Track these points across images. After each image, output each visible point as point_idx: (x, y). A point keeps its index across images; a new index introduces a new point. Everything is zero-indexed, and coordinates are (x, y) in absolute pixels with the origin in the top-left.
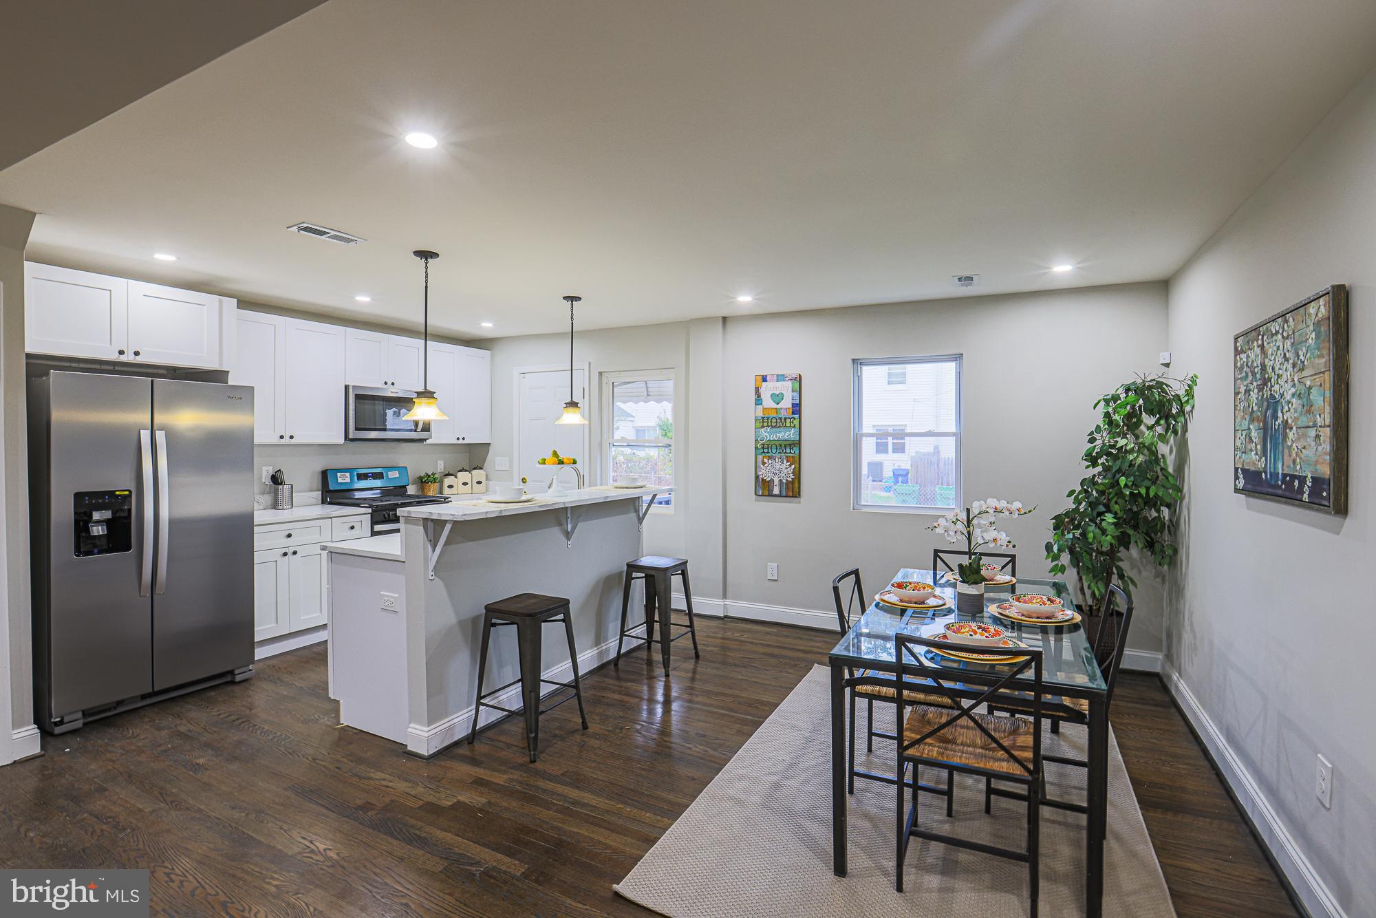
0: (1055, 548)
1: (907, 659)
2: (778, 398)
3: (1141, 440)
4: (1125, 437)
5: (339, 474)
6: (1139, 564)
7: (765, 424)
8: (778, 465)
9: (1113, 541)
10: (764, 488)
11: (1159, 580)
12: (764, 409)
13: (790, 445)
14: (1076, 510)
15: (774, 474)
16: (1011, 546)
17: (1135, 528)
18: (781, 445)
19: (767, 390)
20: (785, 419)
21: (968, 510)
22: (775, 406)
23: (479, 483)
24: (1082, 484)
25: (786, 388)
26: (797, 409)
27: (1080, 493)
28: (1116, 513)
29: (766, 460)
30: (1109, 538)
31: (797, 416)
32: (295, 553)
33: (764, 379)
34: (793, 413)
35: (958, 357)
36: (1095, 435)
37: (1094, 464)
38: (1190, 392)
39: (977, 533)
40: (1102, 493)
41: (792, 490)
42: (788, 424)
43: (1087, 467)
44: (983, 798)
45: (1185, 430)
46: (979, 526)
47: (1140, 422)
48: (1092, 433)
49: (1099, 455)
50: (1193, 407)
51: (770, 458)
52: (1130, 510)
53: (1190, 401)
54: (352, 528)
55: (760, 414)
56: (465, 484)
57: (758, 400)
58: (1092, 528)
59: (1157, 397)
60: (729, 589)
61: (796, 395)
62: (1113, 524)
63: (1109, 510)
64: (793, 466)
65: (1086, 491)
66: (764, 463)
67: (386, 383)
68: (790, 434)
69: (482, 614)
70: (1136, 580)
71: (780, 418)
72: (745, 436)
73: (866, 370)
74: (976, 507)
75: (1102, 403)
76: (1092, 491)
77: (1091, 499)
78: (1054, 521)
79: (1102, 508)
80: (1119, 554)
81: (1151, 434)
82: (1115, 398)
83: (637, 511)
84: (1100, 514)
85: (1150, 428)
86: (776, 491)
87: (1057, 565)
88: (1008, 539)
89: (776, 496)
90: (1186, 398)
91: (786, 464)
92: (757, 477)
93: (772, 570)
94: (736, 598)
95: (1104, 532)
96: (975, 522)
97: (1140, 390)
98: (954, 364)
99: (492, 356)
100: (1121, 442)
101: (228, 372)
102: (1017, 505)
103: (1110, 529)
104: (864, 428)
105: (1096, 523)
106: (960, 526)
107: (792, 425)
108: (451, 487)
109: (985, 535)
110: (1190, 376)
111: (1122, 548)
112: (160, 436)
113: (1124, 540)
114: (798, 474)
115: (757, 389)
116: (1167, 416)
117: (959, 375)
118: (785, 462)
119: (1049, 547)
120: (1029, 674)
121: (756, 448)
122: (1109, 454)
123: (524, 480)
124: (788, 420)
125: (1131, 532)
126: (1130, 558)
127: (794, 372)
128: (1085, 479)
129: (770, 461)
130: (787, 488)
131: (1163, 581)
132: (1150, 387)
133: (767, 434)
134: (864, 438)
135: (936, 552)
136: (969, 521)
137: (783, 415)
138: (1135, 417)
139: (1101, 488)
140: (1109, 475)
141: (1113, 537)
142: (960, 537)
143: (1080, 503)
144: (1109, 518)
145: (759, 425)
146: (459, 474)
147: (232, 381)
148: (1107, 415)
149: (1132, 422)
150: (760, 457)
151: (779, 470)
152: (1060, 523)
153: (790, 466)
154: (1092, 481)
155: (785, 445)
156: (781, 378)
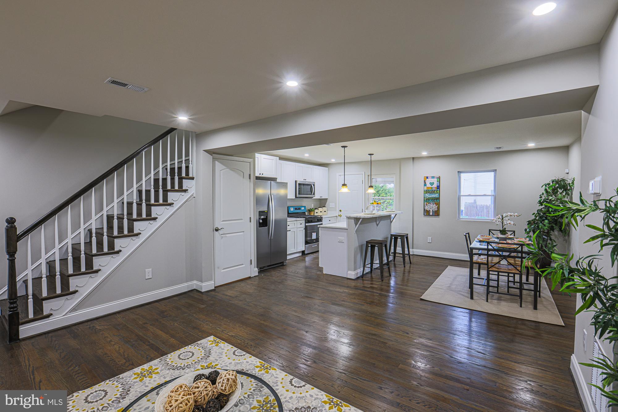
0: (528, 230)
1: (490, 247)
2: (432, 184)
3: (557, 197)
4: (552, 196)
5: (291, 208)
6: (558, 237)
7: (428, 192)
8: (432, 206)
9: (548, 228)
10: (427, 213)
11: (565, 242)
12: (427, 187)
13: (436, 199)
14: (535, 219)
15: (431, 208)
16: (514, 225)
17: (556, 224)
18: (433, 199)
19: (428, 181)
20: (434, 191)
21: (502, 216)
22: (431, 186)
23: (325, 211)
24: (537, 211)
25: (435, 181)
26: (438, 187)
27: (536, 214)
28: (549, 220)
29: (427, 204)
30: (546, 227)
31: (438, 190)
32: (290, 230)
33: (427, 178)
34: (437, 189)
35: (495, 171)
36: (542, 196)
37: (542, 205)
38: (573, 183)
39: (505, 222)
40: (544, 214)
41: (437, 213)
42: (435, 192)
43: (539, 206)
44: (507, 289)
45: (572, 194)
46: (505, 220)
47: (558, 191)
48: (541, 195)
49: (543, 202)
50: (574, 187)
51: (429, 203)
52: (554, 219)
53: (573, 185)
54: (301, 224)
55: (426, 189)
56: (321, 212)
57: (425, 185)
58: (541, 224)
59: (563, 184)
60: (414, 246)
61: (438, 183)
62: (548, 223)
63: (546, 219)
64: (437, 206)
65: (539, 213)
66: (427, 205)
67: (304, 180)
68: (436, 196)
69: (364, 244)
70: (555, 240)
71: (433, 190)
72: (420, 196)
73: (463, 175)
74: (504, 215)
75: (544, 186)
76: (541, 213)
77: (540, 216)
78: (528, 223)
79: (544, 218)
80: (551, 233)
81: (561, 195)
82: (549, 184)
83: (390, 219)
84: (543, 220)
85: (561, 193)
86: (431, 214)
87: (529, 236)
88: (514, 223)
89: (431, 215)
90: (572, 185)
91: (435, 205)
92: (424, 209)
93: (429, 239)
94: (416, 248)
95: (545, 225)
96: (504, 219)
97: (557, 182)
98: (493, 172)
99: (329, 169)
100: (550, 198)
101: (277, 178)
102: (516, 214)
103: (547, 225)
104: (461, 193)
105: (542, 223)
106: (500, 220)
107: (437, 192)
108: (317, 213)
109: (507, 222)
110: (573, 178)
111: (551, 231)
112: (272, 196)
113: (552, 229)
114: (438, 208)
115: (425, 181)
116: (566, 190)
117: (495, 176)
118: (434, 204)
119: (526, 230)
120: (520, 249)
121: (424, 200)
122: (547, 202)
123: (340, 211)
124: (435, 191)
125: (554, 225)
126: (555, 235)
127: (437, 175)
128: (538, 210)
129: (429, 204)
130: (435, 213)
131: (566, 242)
132: (560, 181)
133: (428, 196)
134: (461, 197)
135: (490, 230)
136: (502, 219)
137: (434, 189)
138: (556, 190)
139: (544, 212)
140: (547, 208)
141: (548, 227)
142: (500, 222)
143: (537, 217)
144: (546, 221)
145: (425, 193)
146: (319, 208)
147: (278, 181)
148: (546, 190)
149: (555, 191)
150: (425, 203)
151: (432, 207)
152: (529, 223)
153: (436, 206)
154: (541, 210)
155: (434, 199)
156: (433, 177)
